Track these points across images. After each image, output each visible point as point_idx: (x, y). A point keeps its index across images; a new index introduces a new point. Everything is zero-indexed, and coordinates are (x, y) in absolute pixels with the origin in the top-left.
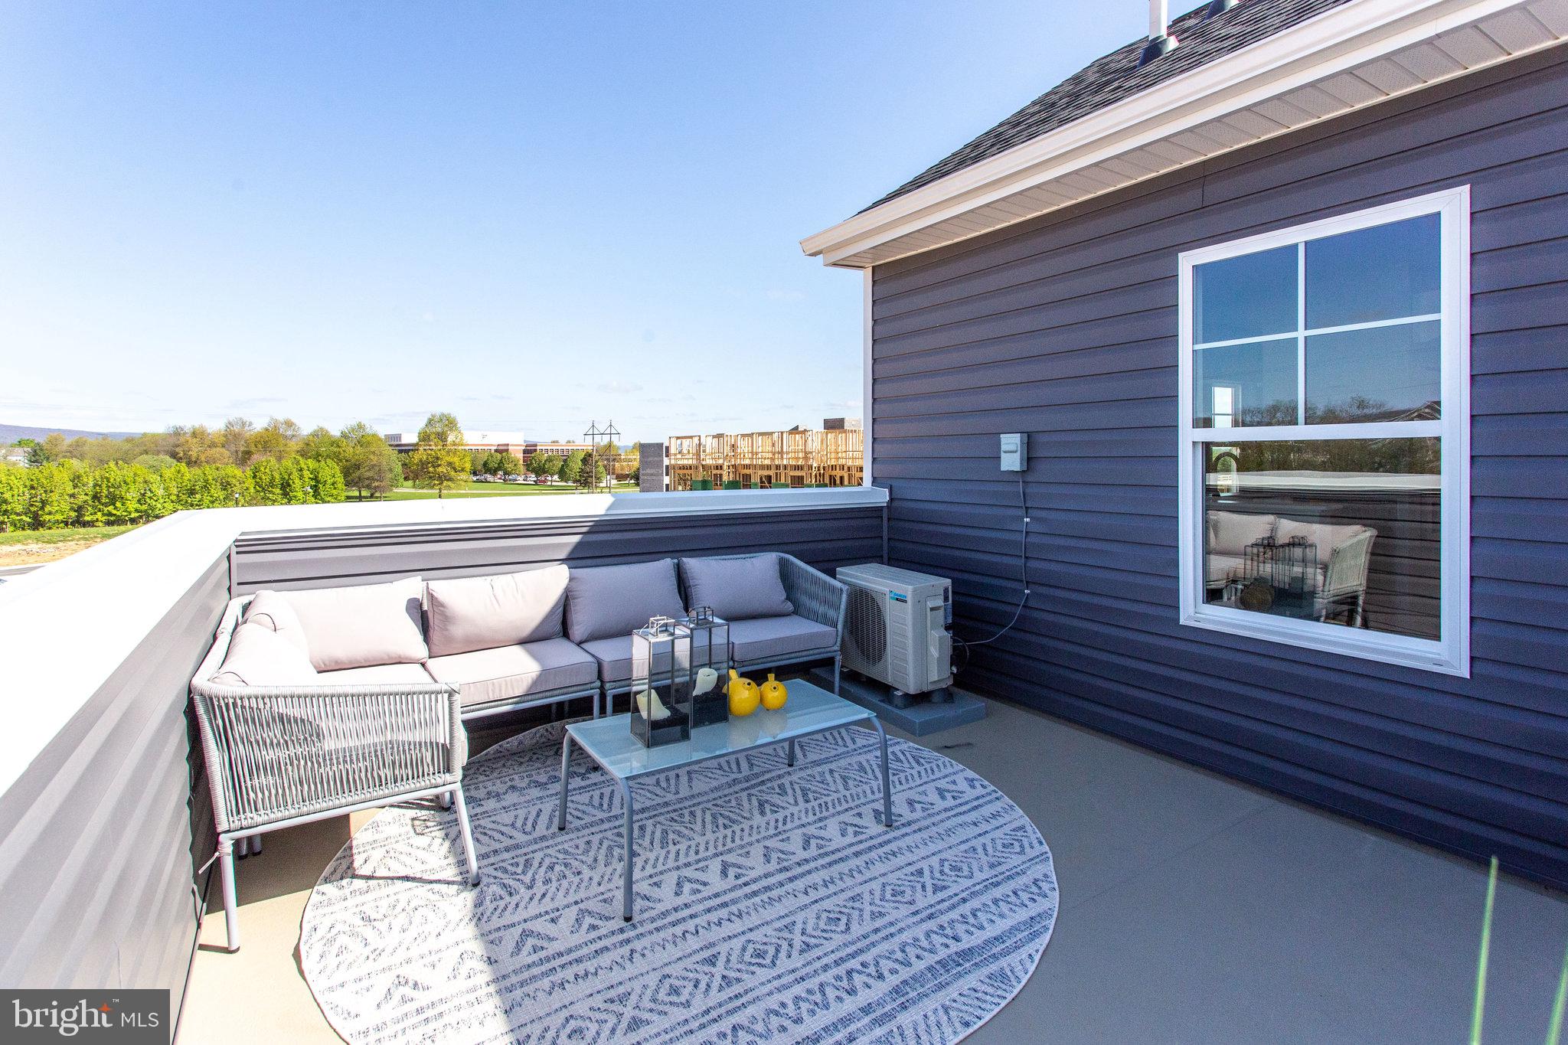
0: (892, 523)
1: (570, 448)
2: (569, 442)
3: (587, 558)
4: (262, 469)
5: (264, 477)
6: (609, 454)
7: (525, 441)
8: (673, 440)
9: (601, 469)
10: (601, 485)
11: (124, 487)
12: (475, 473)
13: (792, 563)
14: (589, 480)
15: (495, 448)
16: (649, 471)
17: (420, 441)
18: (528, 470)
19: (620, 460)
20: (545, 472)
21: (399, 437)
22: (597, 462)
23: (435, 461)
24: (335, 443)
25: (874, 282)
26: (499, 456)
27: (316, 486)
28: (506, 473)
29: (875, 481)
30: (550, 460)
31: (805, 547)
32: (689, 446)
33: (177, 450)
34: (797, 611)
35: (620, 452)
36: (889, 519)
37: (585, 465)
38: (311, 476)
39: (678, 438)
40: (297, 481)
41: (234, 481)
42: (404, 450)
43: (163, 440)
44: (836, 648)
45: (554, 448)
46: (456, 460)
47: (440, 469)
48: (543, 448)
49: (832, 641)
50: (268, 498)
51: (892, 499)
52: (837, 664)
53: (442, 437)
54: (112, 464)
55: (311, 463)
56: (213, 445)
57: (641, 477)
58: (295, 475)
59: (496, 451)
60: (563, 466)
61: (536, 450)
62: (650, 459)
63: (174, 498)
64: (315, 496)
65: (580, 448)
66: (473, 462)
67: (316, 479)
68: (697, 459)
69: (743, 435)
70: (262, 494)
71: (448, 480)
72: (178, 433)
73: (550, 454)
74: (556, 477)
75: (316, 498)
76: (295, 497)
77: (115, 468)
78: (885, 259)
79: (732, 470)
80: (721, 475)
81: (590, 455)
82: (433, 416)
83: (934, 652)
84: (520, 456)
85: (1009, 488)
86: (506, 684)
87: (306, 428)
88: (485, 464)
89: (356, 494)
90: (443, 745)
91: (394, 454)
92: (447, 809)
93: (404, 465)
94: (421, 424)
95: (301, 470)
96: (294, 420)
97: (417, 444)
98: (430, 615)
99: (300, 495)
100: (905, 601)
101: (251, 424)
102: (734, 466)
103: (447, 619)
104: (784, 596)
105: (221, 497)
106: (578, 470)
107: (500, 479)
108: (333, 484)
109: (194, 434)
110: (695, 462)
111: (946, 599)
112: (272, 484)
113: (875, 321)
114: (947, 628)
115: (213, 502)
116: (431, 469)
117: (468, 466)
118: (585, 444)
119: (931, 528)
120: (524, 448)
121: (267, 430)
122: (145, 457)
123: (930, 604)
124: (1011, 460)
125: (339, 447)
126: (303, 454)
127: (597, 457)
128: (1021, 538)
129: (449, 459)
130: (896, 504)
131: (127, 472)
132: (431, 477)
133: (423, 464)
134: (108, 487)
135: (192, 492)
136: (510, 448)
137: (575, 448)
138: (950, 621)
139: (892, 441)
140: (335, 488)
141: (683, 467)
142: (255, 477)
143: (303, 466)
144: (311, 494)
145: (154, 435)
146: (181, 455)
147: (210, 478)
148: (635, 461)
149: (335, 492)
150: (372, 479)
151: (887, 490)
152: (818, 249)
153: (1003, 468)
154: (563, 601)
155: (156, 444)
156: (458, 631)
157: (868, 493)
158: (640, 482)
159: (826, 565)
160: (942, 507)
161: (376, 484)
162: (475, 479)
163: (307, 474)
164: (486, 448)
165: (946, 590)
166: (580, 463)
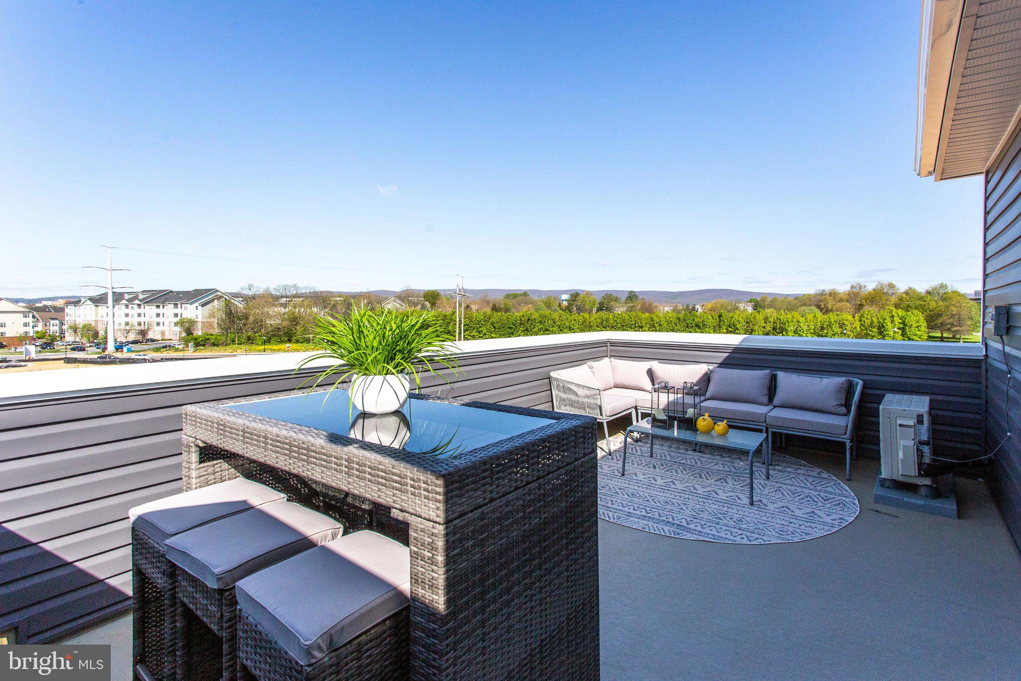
4: (865, 315)
5: (866, 321)
11: (787, 324)
24: (921, 298)
27: (903, 328)
33: (821, 303)
38: (900, 321)
40: (889, 324)
41: (846, 323)
43: (814, 298)
50: (869, 334)
54: (782, 311)
55: (901, 312)
56: (841, 300)
58: (888, 321)
63: (812, 331)
64: (903, 335)
67: (904, 323)
70: (865, 332)
72: (822, 293)
75: (903, 336)
76: (888, 334)
77: (784, 314)
87: (902, 287)
89: (939, 335)
95: (893, 317)
96: (894, 283)
99: (891, 333)
101: (865, 287)
105: (839, 332)
108: (917, 327)
109: (830, 294)
112: (871, 325)
115: (834, 335)
121: (875, 290)
122: (803, 308)
125: (925, 301)
126: (897, 306)
131: (789, 316)
134: (780, 323)
135: (822, 328)
140: (919, 330)
142: (860, 321)
143: (894, 314)
144: (900, 333)
145: (809, 295)
146: (823, 306)
147: (833, 320)
149: (919, 333)
150: (953, 325)
155: (810, 300)
161: (956, 329)
163: (897, 320)
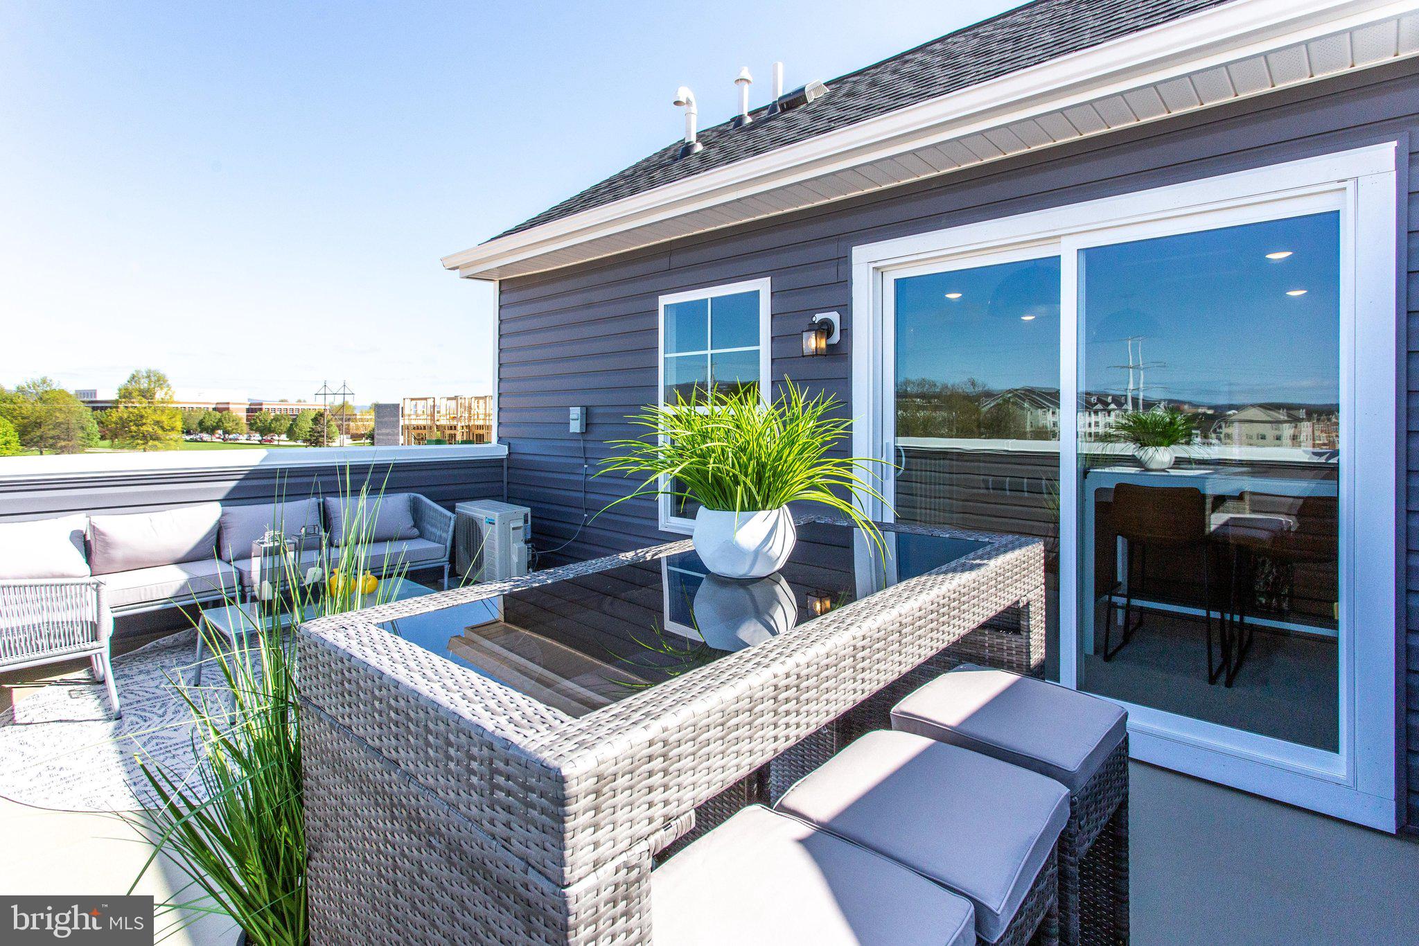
0: (510, 471)
1: (300, 407)
2: (299, 401)
3: (242, 499)
6: (343, 415)
7: (249, 400)
8: (407, 402)
9: (334, 429)
10: (334, 444)
12: (188, 433)
13: (422, 501)
14: (321, 439)
15: (214, 406)
16: (384, 431)
17: (120, 397)
18: (252, 430)
19: (355, 420)
20: (273, 431)
21: (94, 393)
22: (328, 421)
23: (139, 420)
24: (8, 399)
25: (501, 292)
26: (218, 415)
28: (226, 432)
29: (500, 440)
30: (276, 419)
31: (434, 489)
32: (424, 407)
34: (422, 535)
35: (355, 412)
36: (508, 468)
37: (316, 424)
39: (412, 399)
42: (98, 406)
44: (444, 559)
45: (282, 407)
46: (164, 418)
47: (144, 428)
48: (270, 407)
49: (441, 554)
51: (510, 453)
52: (446, 570)
53: (147, 394)
57: (376, 437)
59: (214, 409)
60: (291, 425)
61: (261, 409)
62: (386, 419)
65: (312, 407)
66: (185, 421)
68: (431, 420)
69: (476, 398)
71: (154, 440)
73: (278, 413)
74: (284, 437)
78: (506, 276)
79: (465, 430)
80: (455, 435)
81: (322, 415)
82: (138, 372)
83: (515, 559)
84: (243, 415)
85: (575, 444)
86: (157, 590)
88: (201, 423)
90: (91, 622)
91: (88, 414)
92: (99, 683)
93: (100, 423)
94: (122, 380)
97: (117, 402)
98: (93, 543)
100: (494, 524)
102: (468, 427)
103: (107, 545)
104: (412, 523)
106: (309, 430)
107: (219, 438)
108: (5, 444)
110: (429, 422)
111: (526, 521)
113: (501, 321)
114: (526, 542)
116: (134, 428)
117: (179, 425)
118: (318, 404)
119: (543, 474)
120: (248, 407)
123: (512, 526)
124: (575, 427)
125: (14, 403)
127: (330, 417)
128: (582, 478)
129: (157, 418)
130: (513, 457)
132: (133, 437)
133: (124, 424)
136: (231, 406)
137: (306, 407)
138: (529, 537)
139: (511, 410)
141: (418, 428)
148: (368, 422)
151: (506, 447)
152: (457, 265)
153: (571, 431)
154: (216, 530)
156: (118, 554)
157: (493, 448)
158: (376, 441)
159: (449, 503)
160: (543, 459)
161: (63, 443)
162: (188, 438)
164: (202, 406)
165: (526, 516)
166: (311, 422)
